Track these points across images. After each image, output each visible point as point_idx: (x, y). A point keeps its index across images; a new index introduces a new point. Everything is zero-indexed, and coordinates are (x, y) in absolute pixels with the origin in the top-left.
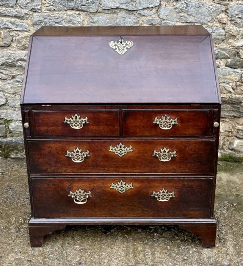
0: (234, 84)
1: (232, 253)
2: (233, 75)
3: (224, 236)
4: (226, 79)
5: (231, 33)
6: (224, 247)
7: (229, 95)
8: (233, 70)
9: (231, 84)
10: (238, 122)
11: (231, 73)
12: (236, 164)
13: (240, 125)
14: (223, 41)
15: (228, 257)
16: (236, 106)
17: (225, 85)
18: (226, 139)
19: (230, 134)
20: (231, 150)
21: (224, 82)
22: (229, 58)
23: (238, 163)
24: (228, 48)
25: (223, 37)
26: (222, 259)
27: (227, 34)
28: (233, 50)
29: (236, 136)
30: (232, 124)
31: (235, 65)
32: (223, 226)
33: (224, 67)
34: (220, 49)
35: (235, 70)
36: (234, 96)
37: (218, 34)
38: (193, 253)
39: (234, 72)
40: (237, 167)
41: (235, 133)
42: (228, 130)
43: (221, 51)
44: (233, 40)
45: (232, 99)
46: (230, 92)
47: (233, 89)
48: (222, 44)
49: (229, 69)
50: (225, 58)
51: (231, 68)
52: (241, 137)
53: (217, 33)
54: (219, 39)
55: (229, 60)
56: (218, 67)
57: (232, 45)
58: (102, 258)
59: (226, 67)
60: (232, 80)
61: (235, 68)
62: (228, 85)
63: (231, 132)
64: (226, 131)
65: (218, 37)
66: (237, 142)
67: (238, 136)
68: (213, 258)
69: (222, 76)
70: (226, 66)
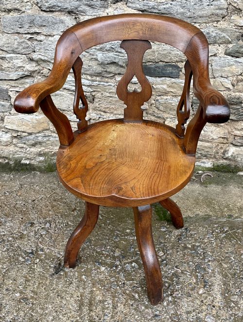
0: (235, 78)
1: (219, 305)
2: (234, 67)
3: (211, 277)
4: (225, 71)
5: (235, 5)
6: (209, 295)
7: (227, 92)
8: (234, 59)
9: (231, 78)
10: (236, 127)
11: (232, 63)
12: (230, 175)
13: (238, 130)
14: (223, 18)
15: (214, 312)
16: (235, 106)
17: (222, 80)
18: (220, 147)
19: (225, 141)
20: (226, 159)
21: (222, 77)
22: (230, 43)
23: (232, 174)
24: (229, 27)
25: (224, 12)
26: (206, 315)
27: (230, 7)
28: (237, 30)
29: (232, 144)
30: (228, 129)
31: (237, 52)
32: (209, 261)
33: (223, 55)
34: (219, 29)
35: (237, 59)
36: (233, 94)
37: (217, 7)
38: (168, 305)
39: (236, 62)
40: (231, 178)
41: (231, 140)
42: (223, 136)
43: (220, 33)
44: (238, 17)
45: (231, 97)
46: (229, 89)
47: (233, 85)
48: (221, 22)
49: (230, 57)
50: (225, 43)
51: (232, 56)
52: (239, 144)
53: (215, 5)
54: (217, 15)
55: (230, 46)
56: (215, 55)
57: (235, 23)
58: (47, 314)
59: (225, 56)
60: (232, 73)
61: (237, 57)
62: (226, 80)
63: (227, 139)
64: (220, 137)
65: (218, 11)
66: (232, 151)
67: (234, 143)
68: (194, 314)
69: (219, 68)
70: (226, 54)
